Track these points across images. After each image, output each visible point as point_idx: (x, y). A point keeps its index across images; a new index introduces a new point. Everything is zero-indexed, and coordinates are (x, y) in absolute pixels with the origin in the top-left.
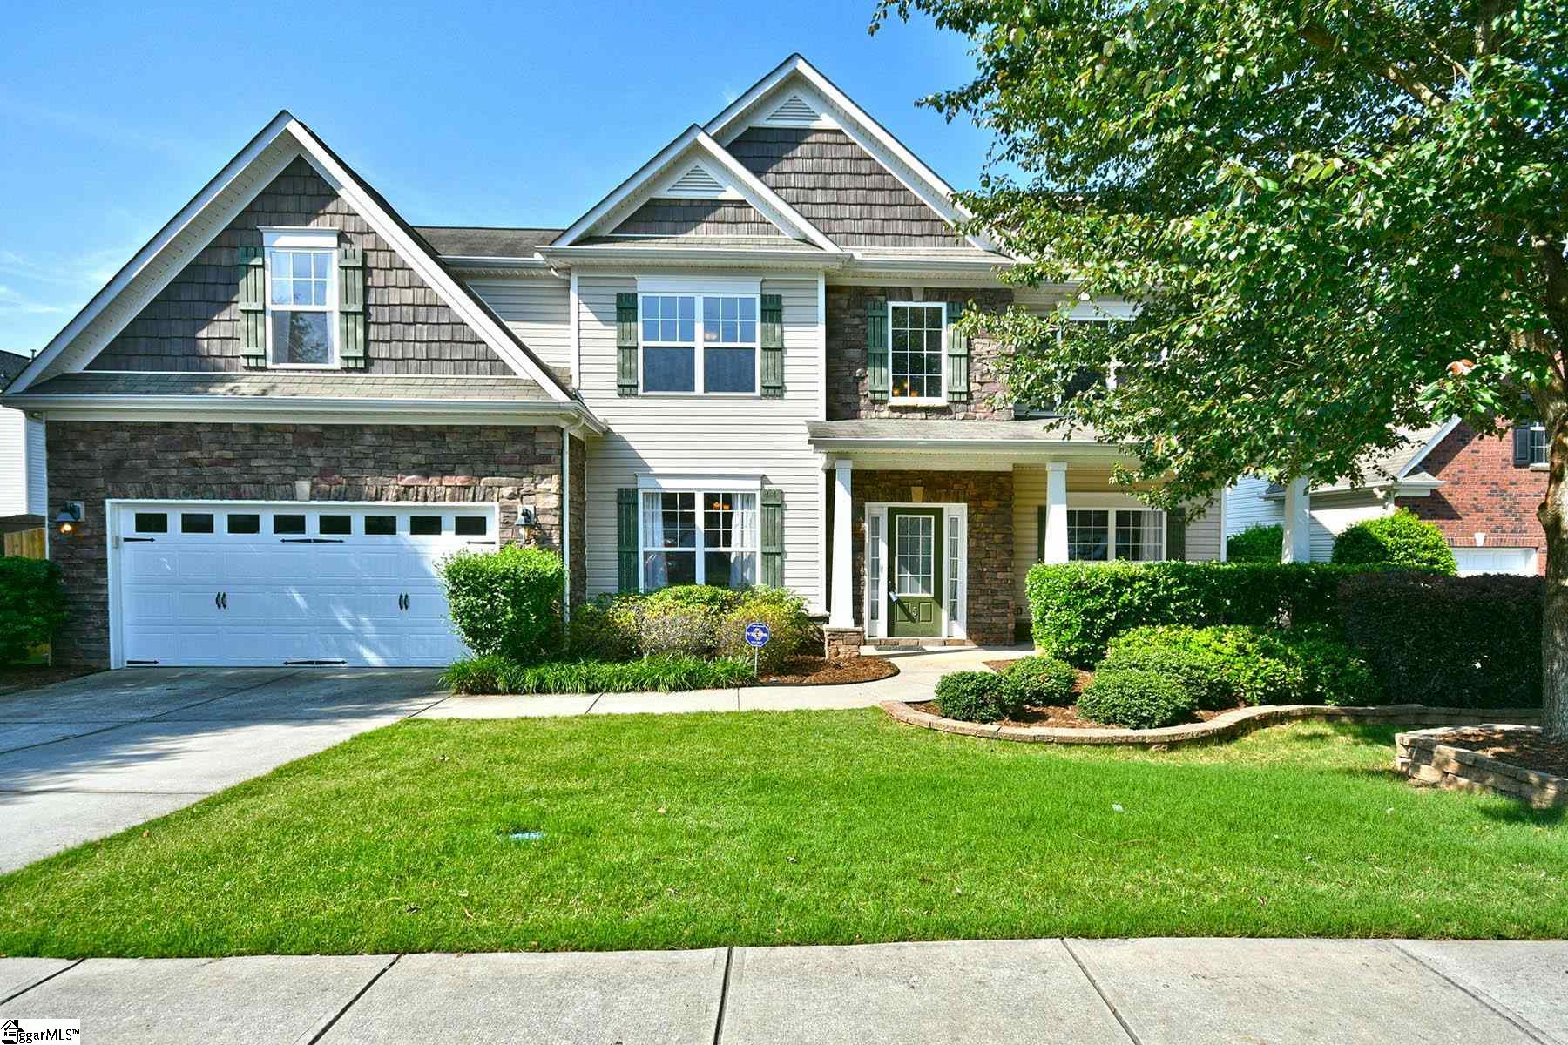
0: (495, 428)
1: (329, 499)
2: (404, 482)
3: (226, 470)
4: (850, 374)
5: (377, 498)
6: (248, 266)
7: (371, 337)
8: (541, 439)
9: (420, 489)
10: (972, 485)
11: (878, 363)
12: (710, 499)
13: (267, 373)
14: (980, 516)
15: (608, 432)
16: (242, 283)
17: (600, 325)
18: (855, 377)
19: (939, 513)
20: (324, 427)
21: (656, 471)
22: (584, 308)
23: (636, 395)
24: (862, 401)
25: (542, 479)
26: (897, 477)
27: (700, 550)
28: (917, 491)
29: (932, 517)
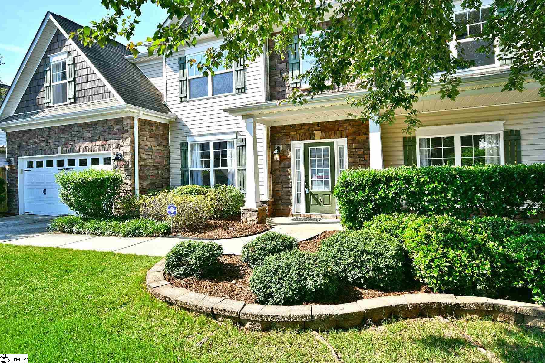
0: (111, 120)
1: (66, 153)
2: (86, 145)
3: (43, 144)
4: (281, 77)
5: (78, 152)
6: (46, 71)
7: (76, 90)
8: (125, 122)
9: (90, 147)
10: (349, 127)
11: (294, 68)
12: (216, 145)
13: (52, 108)
14: (355, 145)
15: (177, 118)
16: (45, 77)
17: (173, 73)
18: (283, 78)
19: (332, 144)
20: (66, 126)
21: (194, 134)
22: (167, 66)
23: (186, 101)
24: (287, 89)
25: (125, 140)
26: (306, 126)
27: (212, 169)
28: (318, 133)
29: (329, 147)
